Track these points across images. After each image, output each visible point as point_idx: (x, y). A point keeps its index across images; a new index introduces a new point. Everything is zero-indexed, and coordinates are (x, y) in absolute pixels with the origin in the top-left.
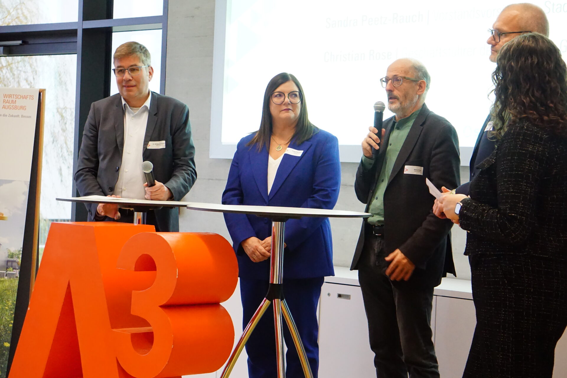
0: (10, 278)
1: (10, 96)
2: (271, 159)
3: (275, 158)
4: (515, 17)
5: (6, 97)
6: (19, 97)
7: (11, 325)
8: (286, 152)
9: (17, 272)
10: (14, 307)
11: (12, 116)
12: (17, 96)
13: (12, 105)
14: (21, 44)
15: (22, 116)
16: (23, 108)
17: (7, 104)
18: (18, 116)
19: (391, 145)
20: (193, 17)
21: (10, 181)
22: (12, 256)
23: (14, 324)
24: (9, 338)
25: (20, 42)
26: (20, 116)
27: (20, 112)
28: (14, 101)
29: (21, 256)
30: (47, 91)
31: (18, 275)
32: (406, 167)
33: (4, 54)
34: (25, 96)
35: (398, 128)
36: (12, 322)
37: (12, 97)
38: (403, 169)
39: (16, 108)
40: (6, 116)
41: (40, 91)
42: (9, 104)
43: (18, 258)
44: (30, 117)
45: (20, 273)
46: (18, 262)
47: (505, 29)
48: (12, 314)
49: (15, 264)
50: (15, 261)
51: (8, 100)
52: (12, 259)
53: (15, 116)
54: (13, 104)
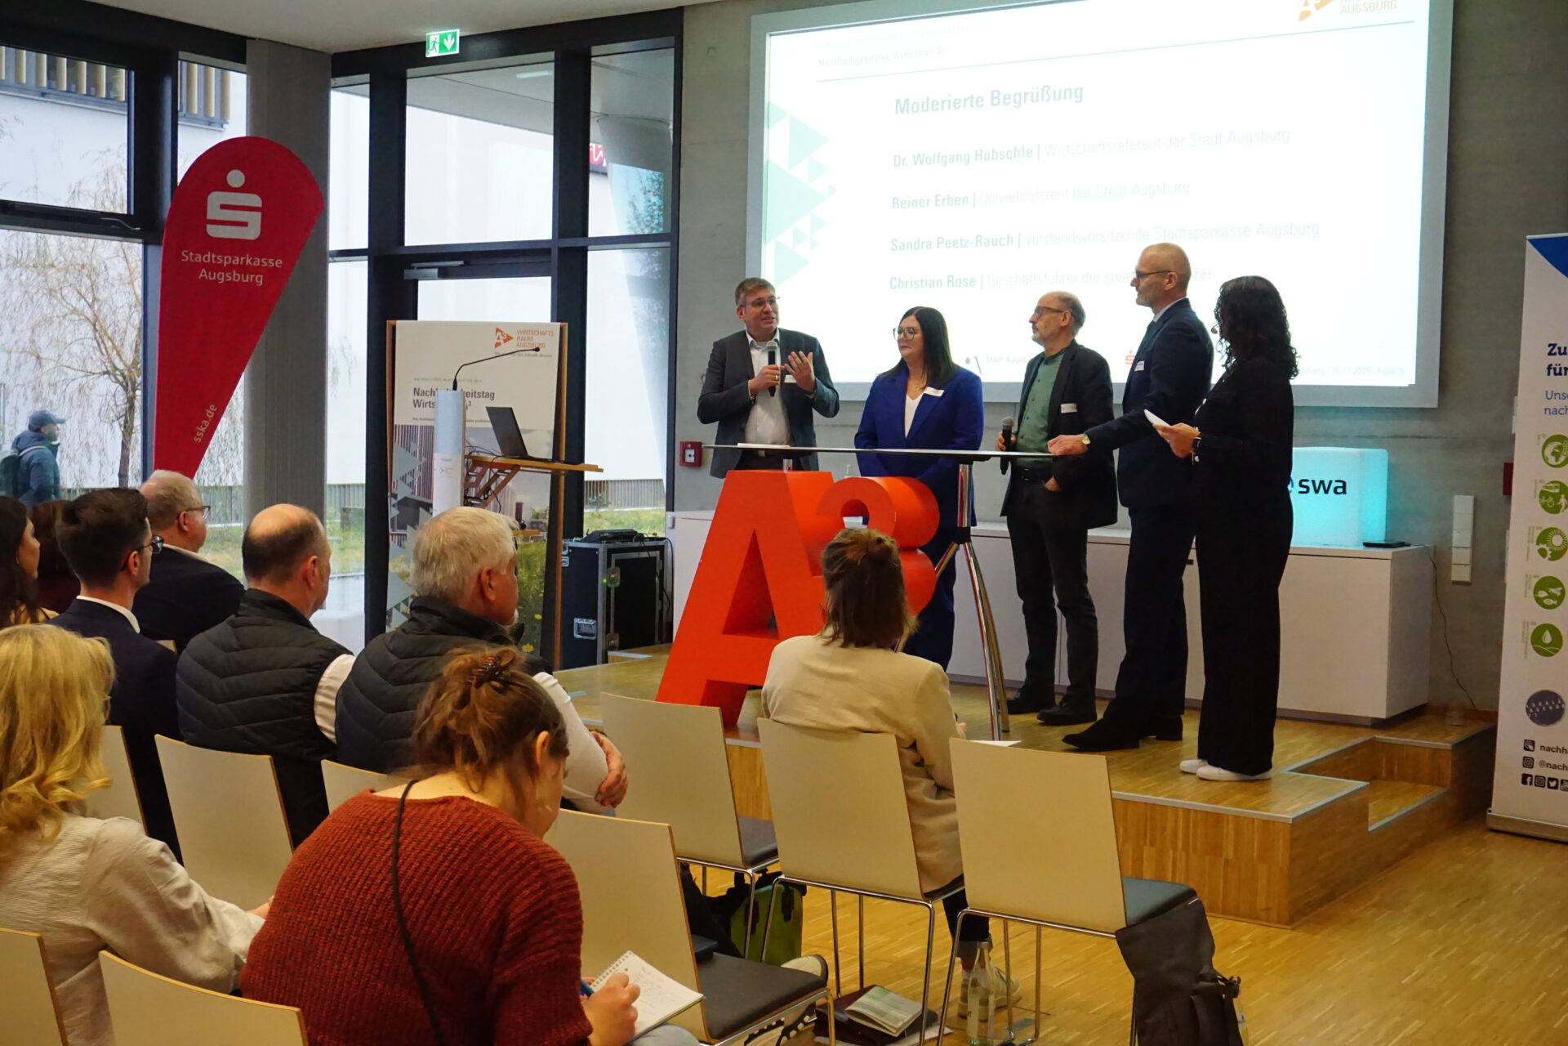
0: (536, 541)
1: (525, 332)
2: (908, 399)
3: (913, 398)
4: (1152, 257)
6: (536, 333)
7: (541, 595)
8: (925, 392)
9: (544, 535)
10: (543, 574)
12: (534, 332)
14: (461, 265)
17: (523, 342)
19: (1039, 381)
21: (530, 431)
22: (537, 516)
23: (544, 594)
24: (541, 608)
25: (461, 263)
28: (530, 337)
29: (548, 516)
31: (546, 538)
32: (1063, 406)
35: (1046, 363)
36: (543, 591)
37: (528, 333)
38: (1059, 408)
43: (545, 518)
44: (550, 356)
45: (548, 536)
46: (545, 524)
47: (1144, 270)
48: (541, 583)
49: (541, 526)
50: (541, 523)
51: (522, 337)
52: (537, 520)
54: (529, 342)
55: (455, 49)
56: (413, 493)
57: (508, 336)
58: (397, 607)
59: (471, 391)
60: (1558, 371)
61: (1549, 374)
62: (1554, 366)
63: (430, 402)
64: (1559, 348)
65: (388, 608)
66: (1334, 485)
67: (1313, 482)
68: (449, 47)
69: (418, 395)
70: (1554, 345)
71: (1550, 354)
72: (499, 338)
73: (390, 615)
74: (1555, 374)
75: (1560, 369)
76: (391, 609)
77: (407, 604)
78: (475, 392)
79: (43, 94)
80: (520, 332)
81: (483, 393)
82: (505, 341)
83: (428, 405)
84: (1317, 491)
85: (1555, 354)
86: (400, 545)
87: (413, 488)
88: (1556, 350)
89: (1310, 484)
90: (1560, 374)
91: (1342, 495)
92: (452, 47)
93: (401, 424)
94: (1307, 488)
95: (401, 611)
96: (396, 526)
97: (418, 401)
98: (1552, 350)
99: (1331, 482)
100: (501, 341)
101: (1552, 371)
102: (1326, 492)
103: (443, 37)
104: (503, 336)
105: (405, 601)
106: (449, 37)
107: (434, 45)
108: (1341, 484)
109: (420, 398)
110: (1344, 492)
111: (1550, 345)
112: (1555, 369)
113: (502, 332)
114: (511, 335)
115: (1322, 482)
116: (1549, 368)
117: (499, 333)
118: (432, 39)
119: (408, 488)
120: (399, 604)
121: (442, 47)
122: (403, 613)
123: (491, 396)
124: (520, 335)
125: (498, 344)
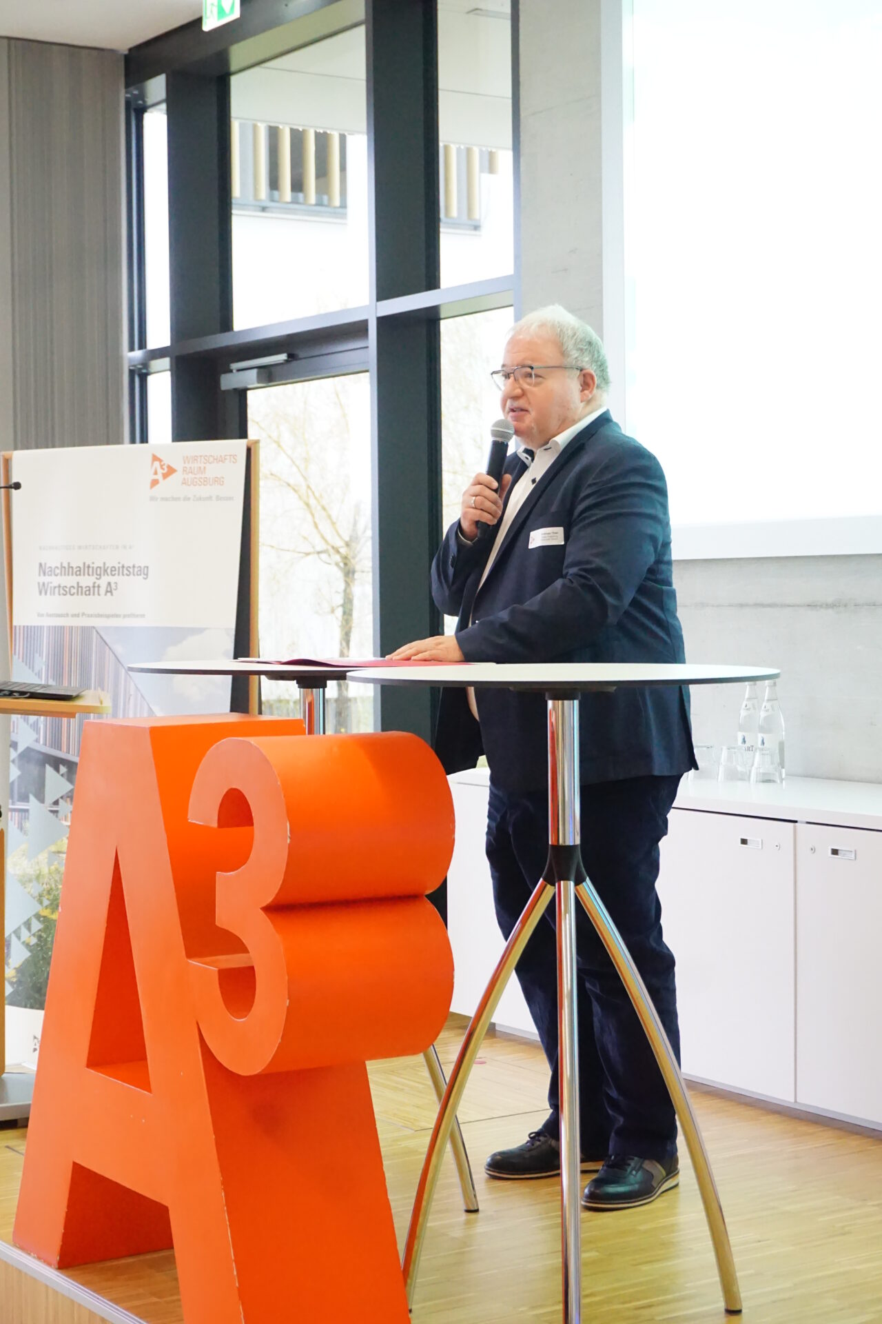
1: (195, 459)
5: (187, 462)
6: (211, 459)
11: (200, 499)
12: (207, 459)
13: (198, 476)
15: (218, 498)
16: (218, 481)
17: (191, 476)
18: (210, 498)
20: (566, 270)
21: (200, 631)
25: (282, 357)
26: (214, 498)
27: (214, 490)
28: (202, 468)
30: (261, 445)
33: (258, 382)
34: (221, 456)
37: (199, 460)
39: (205, 482)
40: (189, 499)
41: (249, 445)
42: (193, 476)
44: (231, 499)
51: (191, 468)
53: (204, 499)
54: (201, 476)
56: (37, 741)
57: (169, 467)
58: (17, 933)
59: (117, 566)
63: (59, 586)
65: (7, 934)
69: (44, 574)
72: (156, 473)
73: (9, 945)
76: (10, 935)
77: (29, 929)
78: (123, 567)
79: (264, 209)
80: (186, 460)
81: (133, 567)
82: (165, 476)
83: (57, 590)
86: (21, 828)
87: (38, 732)
93: (22, 624)
95: (22, 940)
96: (16, 796)
97: (44, 584)
100: (159, 477)
104: (162, 466)
105: (28, 924)
109: (46, 579)
113: (160, 460)
114: (174, 466)
117: (157, 464)
119: (31, 731)
120: (19, 928)
122: (23, 943)
123: (144, 572)
124: (187, 465)
125: (155, 483)
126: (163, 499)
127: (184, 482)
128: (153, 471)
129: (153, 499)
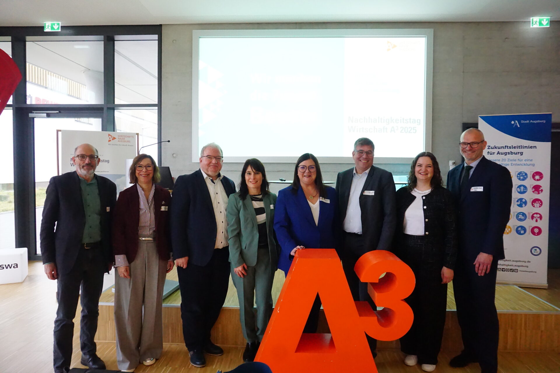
1: (121, 136)
8: (320, 200)
11: (123, 145)
12: (125, 136)
13: (123, 140)
15: (129, 145)
16: (129, 141)
17: (120, 140)
18: (127, 145)
25: (58, 112)
26: (128, 145)
27: (128, 144)
28: (124, 138)
34: (129, 136)
39: (125, 141)
40: (120, 145)
53: (125, 145)
55: (59, 29)
60: (491, 154)
61: (488, 154)
62: (490, 152)
64: (491, 147)
66: (13, 265)
67: (5, 265)
68: (56, 29)
70: (490, 146)
71: (488, 149)
72: (110, 138)
74: (490, 154)
75: (492, 153)
80: (119, 136)
81: (104, 160)
82: (113, 139)
84: (7, 268)
85: (490, 149)
88: (490, 148)
89: (4, 266)
90: (492, 154)
91: (16, 268)
92: (57, 28)
94: (3, 267)
98: (489, 147)
99: (12, 265)
100: (111, 139)
101: (489, 153)
102: (10, 268)
103: (52, 25)
104: (112, 137)
106: (56, 25)
107: (48, 27)
108: (16, 265)
110: (17, 267)
111: (488, 146)
112: (490, 153)
113: (111, 136)
114: (115, 137)
115: (9, 265)
116: (488, 152)
117: (110, 136)
118: (47, 24)
121: (52, 28)
123: (108, 161)
124: (119, 137)
125: (109, 141)
126: (112, 145)
127: (119, 141)
128: (109, 138)
129: (109, 144)
